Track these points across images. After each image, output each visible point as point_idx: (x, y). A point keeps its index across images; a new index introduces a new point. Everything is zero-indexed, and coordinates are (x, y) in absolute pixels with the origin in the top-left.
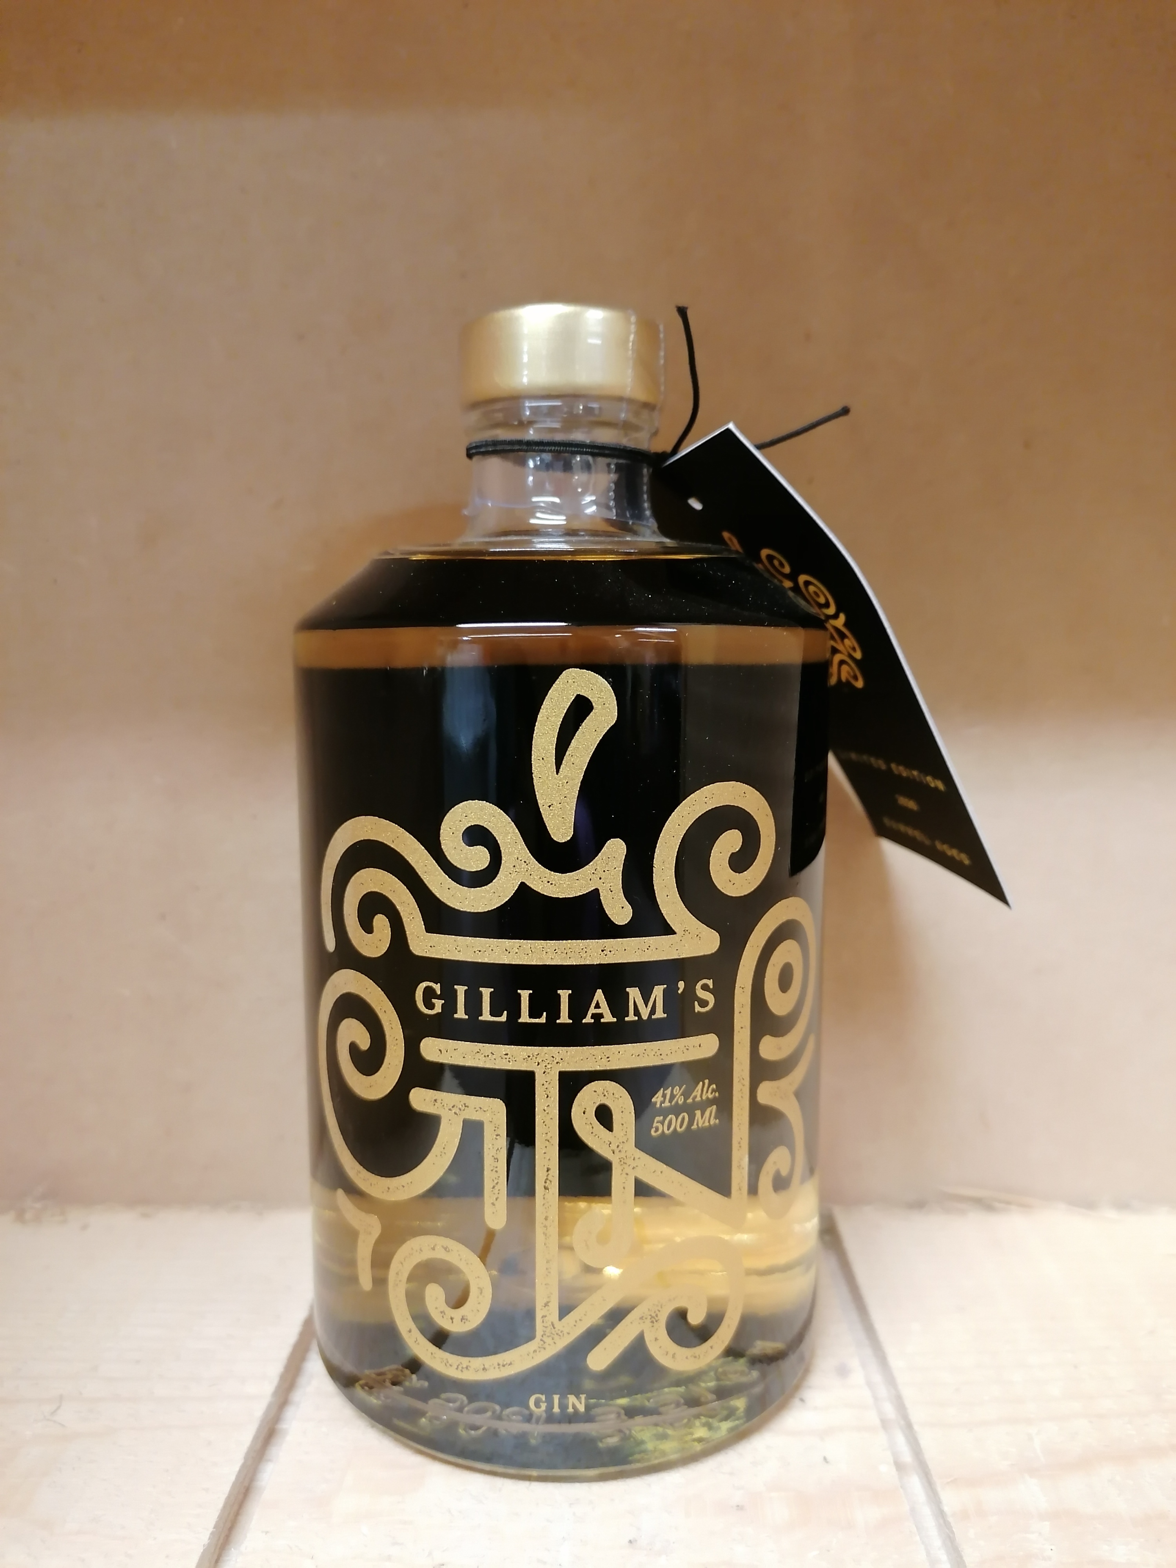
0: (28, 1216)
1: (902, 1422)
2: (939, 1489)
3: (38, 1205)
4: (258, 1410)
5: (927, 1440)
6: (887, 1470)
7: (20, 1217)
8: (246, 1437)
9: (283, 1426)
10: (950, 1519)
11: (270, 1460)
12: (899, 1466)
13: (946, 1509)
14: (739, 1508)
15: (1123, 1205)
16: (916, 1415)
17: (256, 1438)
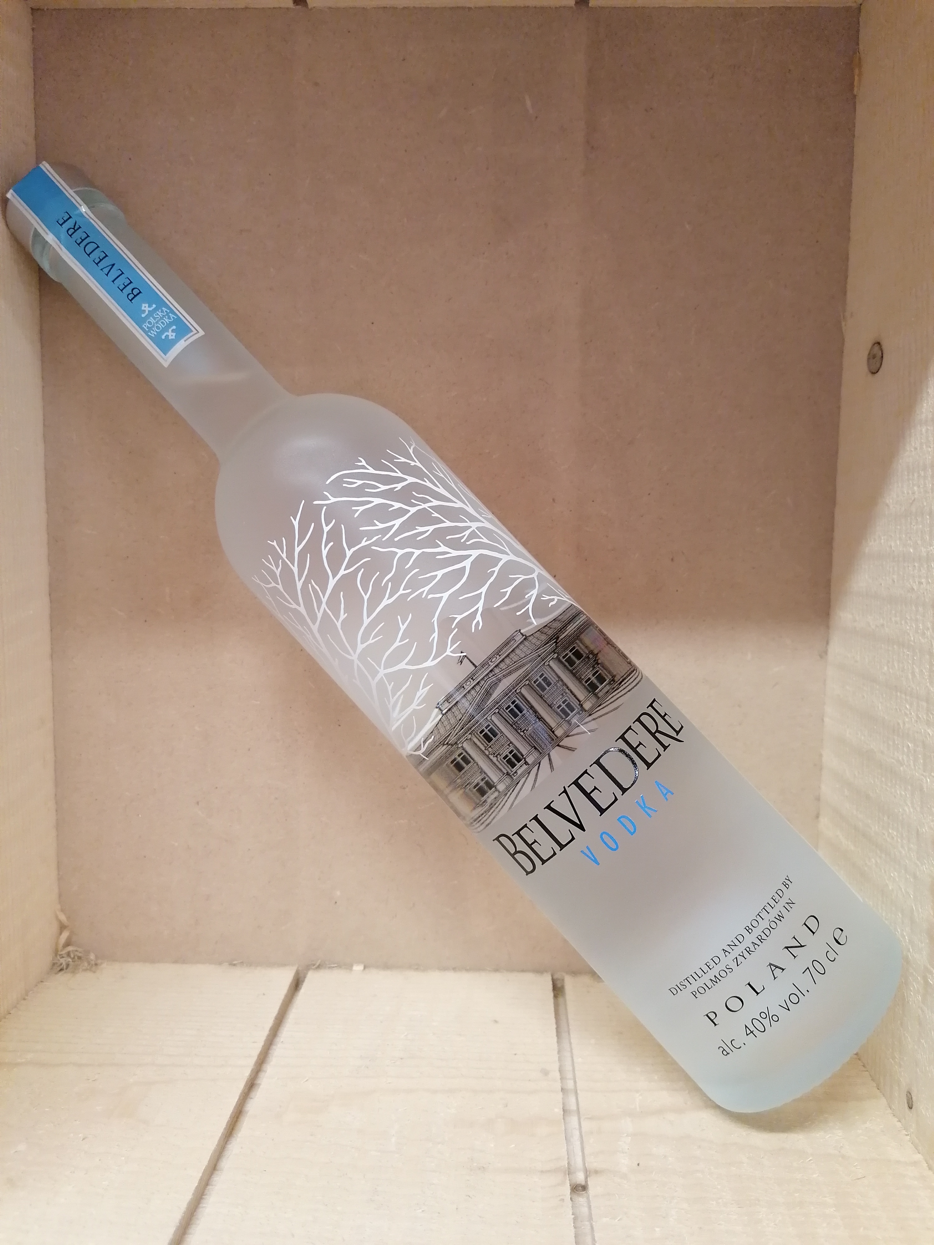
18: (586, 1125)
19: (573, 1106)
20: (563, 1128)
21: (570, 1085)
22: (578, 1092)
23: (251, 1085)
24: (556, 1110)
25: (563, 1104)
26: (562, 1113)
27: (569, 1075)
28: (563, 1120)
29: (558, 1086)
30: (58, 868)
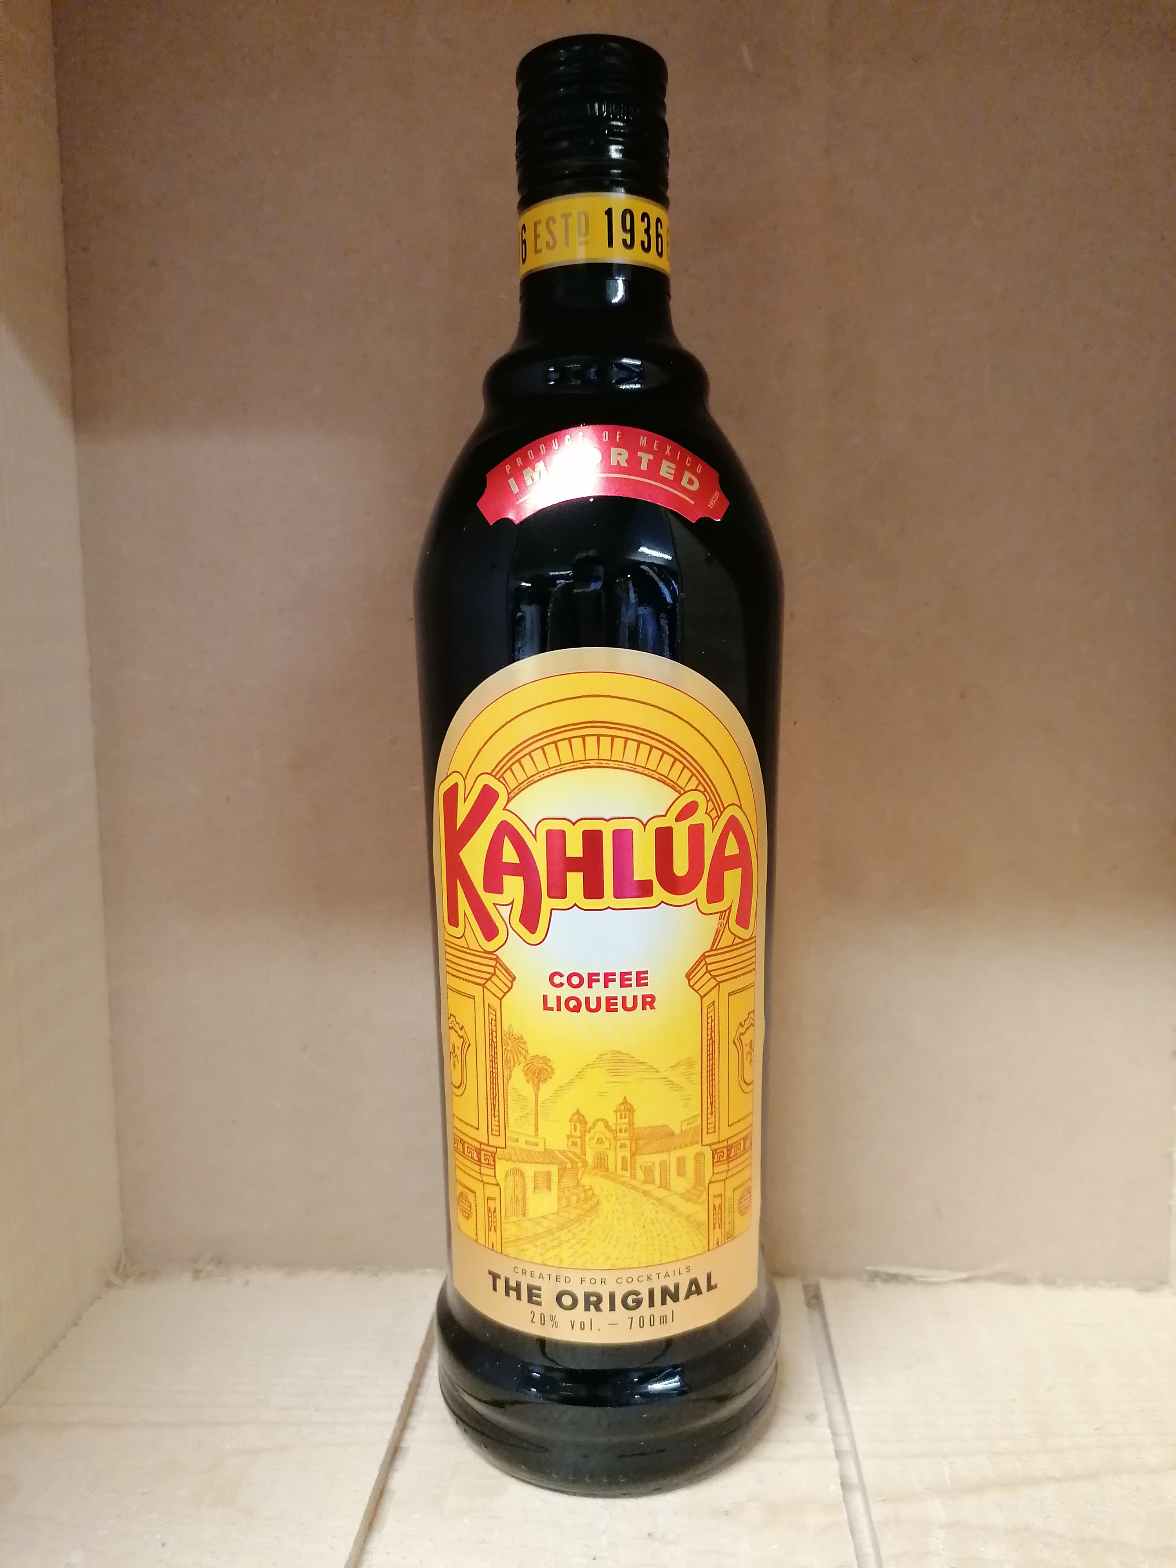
0: (202, 1275)
1: (854, 1454)
2: (871, 1504)
3: (209, 1268)
4: (388, 1433)
5: (867, 1467)
6: (835, 1488)
7: (197, 1274)
8: (381, 1452)
9: (404, 1445)
10: (875, 1526)
11: (396, 1470)
12: (845, 1485)
13: (873, 1518)
14: (726, 1513)
15: (1048, 1281)
16: (863, 1448)
17: (386, 1454)
18: (879, 1511)
19: (854, 1479)
20: (845, 1516)
21: (845, 1443)
22: (860, 1458)
23: (395, 1451)
24: (832, 1487)
25: (842, 1477)
26: (840, 1491)
27: (842, 1429)
28: (843, 1504)
29: (830, 1449)
30: (118, 1141)
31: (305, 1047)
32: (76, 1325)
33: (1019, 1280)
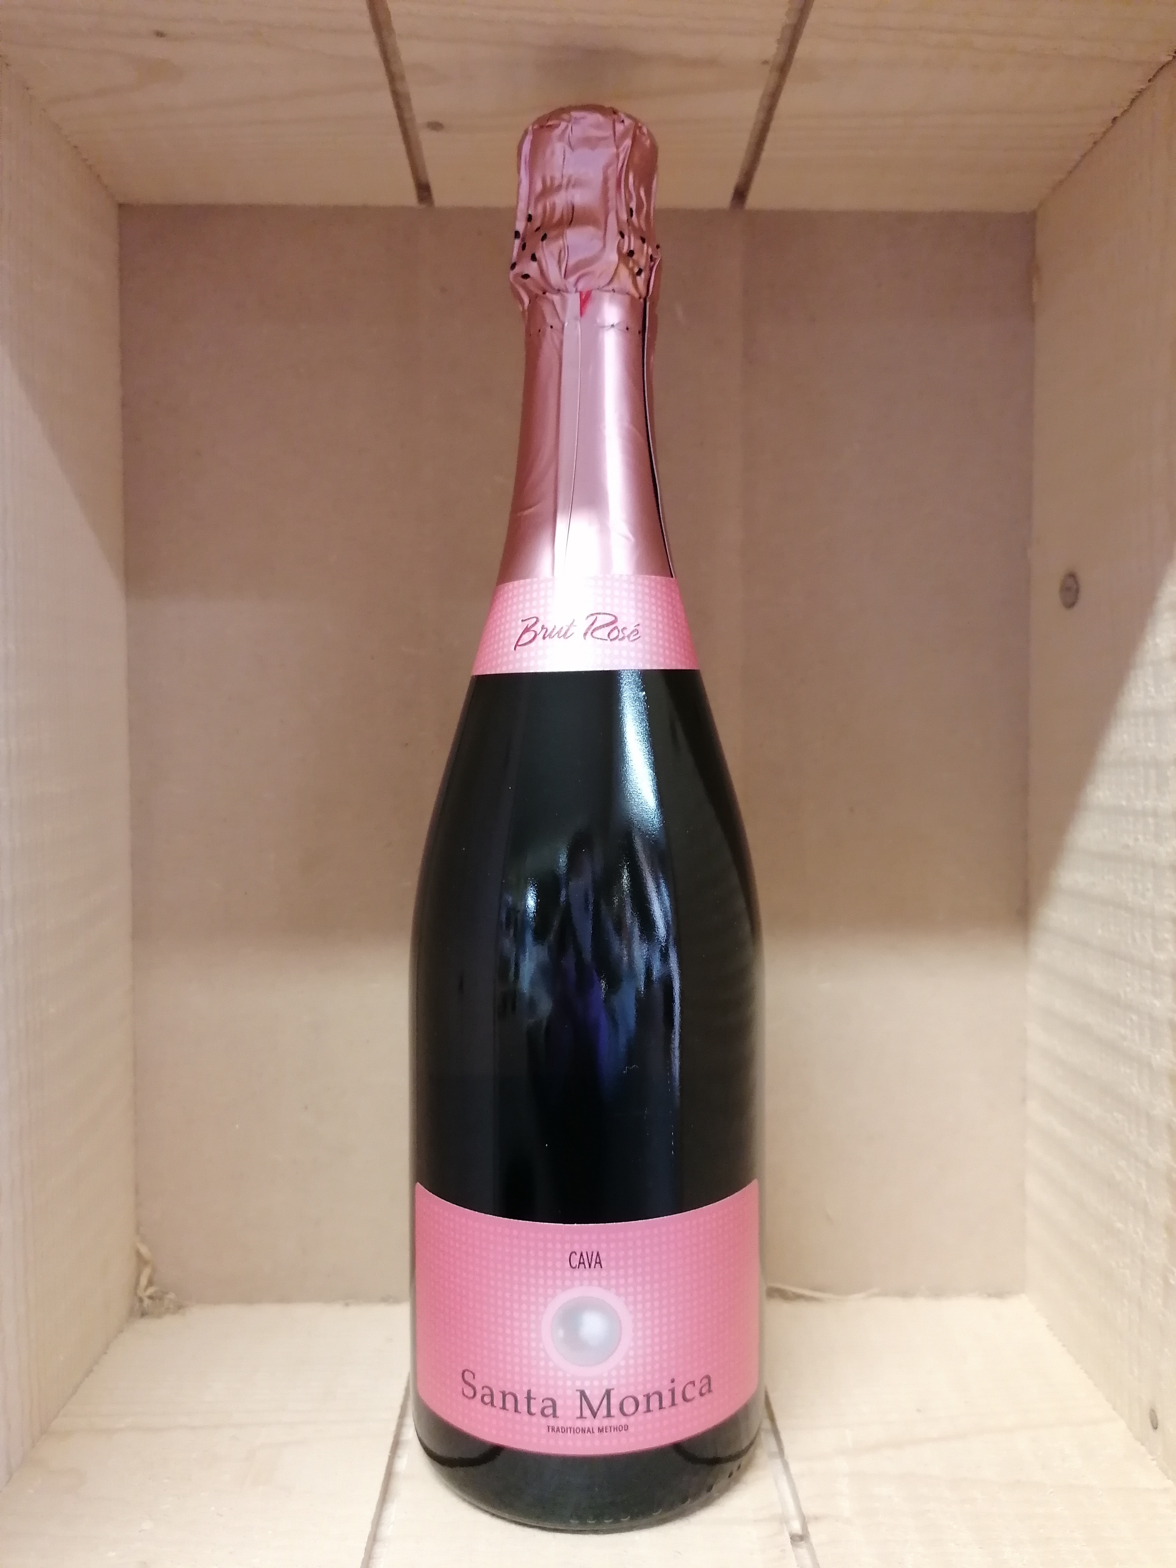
22: (780, 1430)
23: (397, 1442)
28: (768, 1464)
30: (137, 1192)
31: (306, 1108)
32: (106, 1353)
33: (906, 1293)
